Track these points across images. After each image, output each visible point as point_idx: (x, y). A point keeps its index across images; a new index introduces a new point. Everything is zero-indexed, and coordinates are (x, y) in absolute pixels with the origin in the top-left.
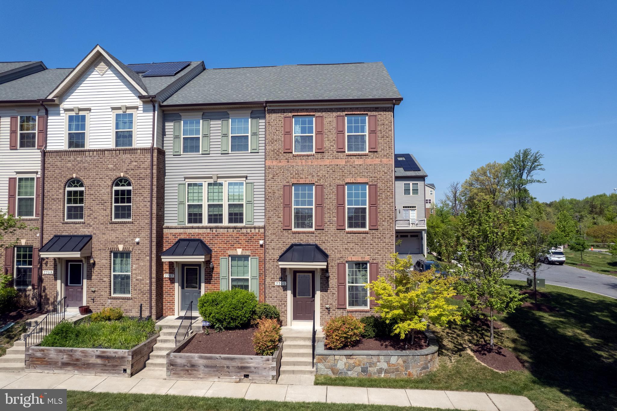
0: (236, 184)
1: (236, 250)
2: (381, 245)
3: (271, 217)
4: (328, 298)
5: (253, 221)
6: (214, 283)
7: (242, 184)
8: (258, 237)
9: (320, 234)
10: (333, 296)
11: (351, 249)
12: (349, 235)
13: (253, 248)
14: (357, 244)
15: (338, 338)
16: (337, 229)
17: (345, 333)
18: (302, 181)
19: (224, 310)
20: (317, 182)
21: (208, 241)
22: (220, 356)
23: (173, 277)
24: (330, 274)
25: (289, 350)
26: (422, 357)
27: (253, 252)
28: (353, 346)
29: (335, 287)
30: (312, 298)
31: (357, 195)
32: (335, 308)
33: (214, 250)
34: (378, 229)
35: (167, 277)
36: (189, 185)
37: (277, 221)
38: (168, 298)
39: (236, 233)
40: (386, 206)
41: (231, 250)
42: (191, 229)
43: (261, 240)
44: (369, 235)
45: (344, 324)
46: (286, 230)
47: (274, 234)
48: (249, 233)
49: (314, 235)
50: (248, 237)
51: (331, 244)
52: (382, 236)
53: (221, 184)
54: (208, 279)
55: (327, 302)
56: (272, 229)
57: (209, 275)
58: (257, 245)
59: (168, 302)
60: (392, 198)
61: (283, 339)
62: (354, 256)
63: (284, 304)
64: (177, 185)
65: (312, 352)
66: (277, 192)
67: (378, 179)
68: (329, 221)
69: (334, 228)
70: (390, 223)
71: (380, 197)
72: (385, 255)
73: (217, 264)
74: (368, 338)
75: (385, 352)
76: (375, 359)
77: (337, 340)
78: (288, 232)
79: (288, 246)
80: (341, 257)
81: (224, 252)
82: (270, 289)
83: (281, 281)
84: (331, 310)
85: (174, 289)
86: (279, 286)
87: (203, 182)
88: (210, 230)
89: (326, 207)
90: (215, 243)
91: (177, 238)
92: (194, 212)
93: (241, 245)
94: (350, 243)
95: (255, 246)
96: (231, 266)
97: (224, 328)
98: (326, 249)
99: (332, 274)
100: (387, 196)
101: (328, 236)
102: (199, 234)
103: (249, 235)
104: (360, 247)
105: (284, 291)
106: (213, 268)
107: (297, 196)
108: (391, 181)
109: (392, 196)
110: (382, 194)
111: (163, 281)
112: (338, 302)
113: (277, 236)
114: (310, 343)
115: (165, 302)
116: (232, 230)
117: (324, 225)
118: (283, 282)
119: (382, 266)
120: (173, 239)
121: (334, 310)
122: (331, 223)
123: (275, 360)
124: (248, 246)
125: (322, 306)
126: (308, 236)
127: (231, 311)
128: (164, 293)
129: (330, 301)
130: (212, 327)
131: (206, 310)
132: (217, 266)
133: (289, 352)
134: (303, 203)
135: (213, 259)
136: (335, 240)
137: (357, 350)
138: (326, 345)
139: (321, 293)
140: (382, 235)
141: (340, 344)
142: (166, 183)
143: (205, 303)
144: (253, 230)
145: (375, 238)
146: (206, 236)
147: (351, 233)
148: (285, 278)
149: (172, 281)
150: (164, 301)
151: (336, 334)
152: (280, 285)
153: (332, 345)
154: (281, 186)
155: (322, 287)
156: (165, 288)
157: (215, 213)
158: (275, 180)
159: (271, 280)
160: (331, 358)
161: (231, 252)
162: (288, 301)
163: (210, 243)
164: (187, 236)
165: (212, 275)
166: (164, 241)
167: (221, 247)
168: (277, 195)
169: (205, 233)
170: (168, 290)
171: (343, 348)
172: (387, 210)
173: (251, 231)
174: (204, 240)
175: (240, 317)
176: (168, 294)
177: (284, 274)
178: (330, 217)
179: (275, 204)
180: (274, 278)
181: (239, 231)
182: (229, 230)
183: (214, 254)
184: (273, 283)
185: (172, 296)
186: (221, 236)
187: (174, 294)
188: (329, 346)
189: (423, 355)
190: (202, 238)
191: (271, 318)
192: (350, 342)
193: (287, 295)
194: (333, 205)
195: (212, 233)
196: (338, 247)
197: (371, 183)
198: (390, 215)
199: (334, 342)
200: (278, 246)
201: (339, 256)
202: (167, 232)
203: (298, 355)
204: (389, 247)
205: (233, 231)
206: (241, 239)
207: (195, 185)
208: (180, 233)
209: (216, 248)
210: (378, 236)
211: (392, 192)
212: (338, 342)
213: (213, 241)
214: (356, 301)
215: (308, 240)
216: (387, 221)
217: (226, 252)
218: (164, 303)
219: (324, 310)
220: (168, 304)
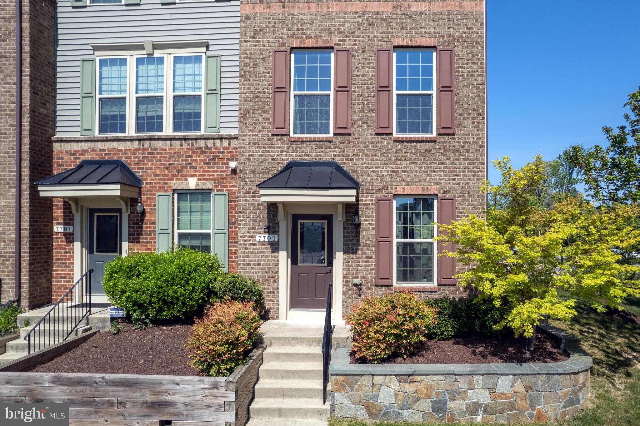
0: (188, 59)
1: (186, 180)
2: (460, 164)
3: (249, 112)
4: (359, 266)
5: (218, 127)
6: (146, 242)
7: (198, 59)
8: (227, 156)
9: (344, 143)
10: (368, 262)
11: (404, 172)
12: (399, 145)
13: (219, 175)
14: (415, 163)
15: (381, 338)
16: (377, 134)
17: (396, 327)
18: (309, 43)
19: (148, 284)
20: (339, 45)
21: (134, 165)
22: (103, 378)
23: (71, 230)
24: (362, 220)
25: (276, 363)
26: (567, 377)
27: (219, 183)
28: (411, 355)
29: (372, 245)
30: (328, 266)
31: (414, 71)
32: (372, 285)
33: (146, 180)
34: (454, 135)
35: (59, 231)
36: (103, 63)
37: (261, 119)
38: (61, 270)
39: (188, 149)
40: (471, 91)
41: (177, 180)
42: (104, 143)
43: (232, 160)
44: (437, 146)
45: (394, 307)
46: (277, 135)
47: (255, 143)
48: (210, 149)
49: (332, 145)
50: (209, 156)
51: (365, 163)
52: (463, 147)
53: (161, 60)
54: (134, 235)
55: (356, 273)
56: (251, 133)
57: (137, 227)
58: (226, 171)
59: (61, 278)
60: (482, 75)
61: (266, 342)
62: (408, 184)
63: (273, 277)
64: (79, 63)
65: (321, 368)
66: (261, 63)
67: (454, 40)
68: (360, 119)
69: (371, 131)
70: (478, 123)
71: (459, 74)
72: (468, 183)
73: (150, 205)
74: (439, 340)
75: (484, 367)
76: (462, 383)
77: (378, 340)
78: (281, 139)
79: (281, 167)
80: (384, 188)
81: (164, 183)
82: (247, 249)
83: (268, 232)
84: (364, 288)
85: (73, 253)
86: (263, 243)
87: (128, 57)
88: (140, 144)
89: (354, 91)
90: (148, 168)
91: (79, 158)
92: (112, 113)
93: (196, 171)
94: (401, 160)
95: (222, 171)
96: (179, 211)
97: (152, 322)
98: (355, 172)
99: (366, 221)
100: (473, 71)
101: (358, 147)
102: (119, 151)
103: (211, 153)
104: (420, 168)
105: (272, 252)
106: (143, 213)
107: (299, 71)
108: (480, 44)
109: (482, 72)
110: (462, 67)
111: (53, 238)
112: (378, 273)
113: (259, 148)
114: (318, 350)
115: (56, 278)
116: (179, 142)
117: (352, 127)
118: (271, 236)
119: (461, 204)
120: (71, 162)
121: (370, 289)
122: (364, 123)
123: (233, 386)
124: (209, 171)
125: (347, 281)
126: (321, 147)
127: (162, 288)
128: (54, 261)
129: (362, 271)
130: (128, 319)
131: (115, 286)
132: (151, 209)
133: (274, 368)
134: (312, 86)
135: (144, 198)
136: (372, 155)
137: (422, 363)
138: (353, 354)
139: (346, 255)
140: (461, 145)
141: (384, 350)
142: (59, 59)
143: (116, 272)
144: (218, 143)
145: (450, 151)
146: (131, 154)
147: (403, 142)
148: (274, 228)
149: (69, 238)
150: (54, 276)
151: (376, 328)
152: (266, 240)
153: (367, 354)
154: (269, 53)
155: (347, 245)
156: (57, 252)
157: (149, 114)
158: (257, 42)
159: (249, 232)
160: (366, 380)
161: (177, 184)
162: (280, 271)
163: (138, 168)
164: (97, 154)
165: (142, 227)
166: (55, 165)
167: (159, 176)
168: (261, 69)
169: (129, 150)
170: (61, 256)
171: (390, 359)
172: (473, 99)
173: (214, 145)
174: (127, 162)
175: (181, 298)
176: (61, 263)
177: (274, 220)
178: (363, 111)
179: (257, 87)
180: (254, 228)
181: (192, 145)
182: (173, 142)
183: (145, 188)
184: (252, 237)
185: (70, 267)
186: (158, 153)
187: (73, 263)
188: (361, 355)
189: (569, 374)
190: (124, 159)
191: (243, 300)
192: (406, 347)
193: (278, 260)
194: (368, 87)
195: (143, 150)
196: (377, 167)
197: (441, 47)
198: (478, 107)
199: (371, 347)
200: (262, 166)
201: (381, 185)
202: (59, 148)
203: (294, 374)
204: (475, 167)
205: (182, 145)
206: (196, 160)
207: (114, 62)
208: (83, 151)
209: (150, 176)
210: (455, 146)
211: (482, 63)
212: (381, 345)
213: (144, 164)
214: (412, 272)
215: (320, 156)
216: (473, 119)
217: (167, 183)
218: (54, 280)
219: (351, 289)
220: (61, 282)
